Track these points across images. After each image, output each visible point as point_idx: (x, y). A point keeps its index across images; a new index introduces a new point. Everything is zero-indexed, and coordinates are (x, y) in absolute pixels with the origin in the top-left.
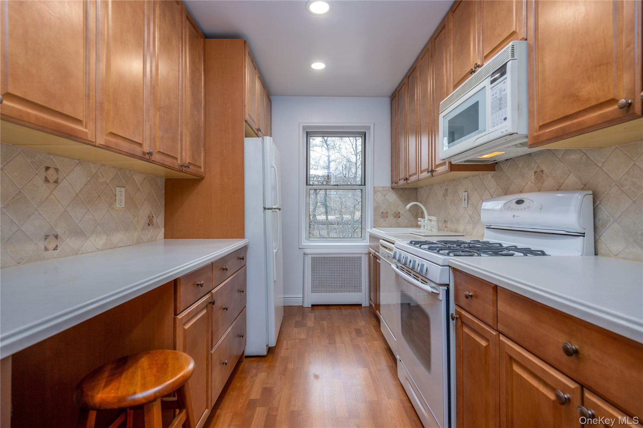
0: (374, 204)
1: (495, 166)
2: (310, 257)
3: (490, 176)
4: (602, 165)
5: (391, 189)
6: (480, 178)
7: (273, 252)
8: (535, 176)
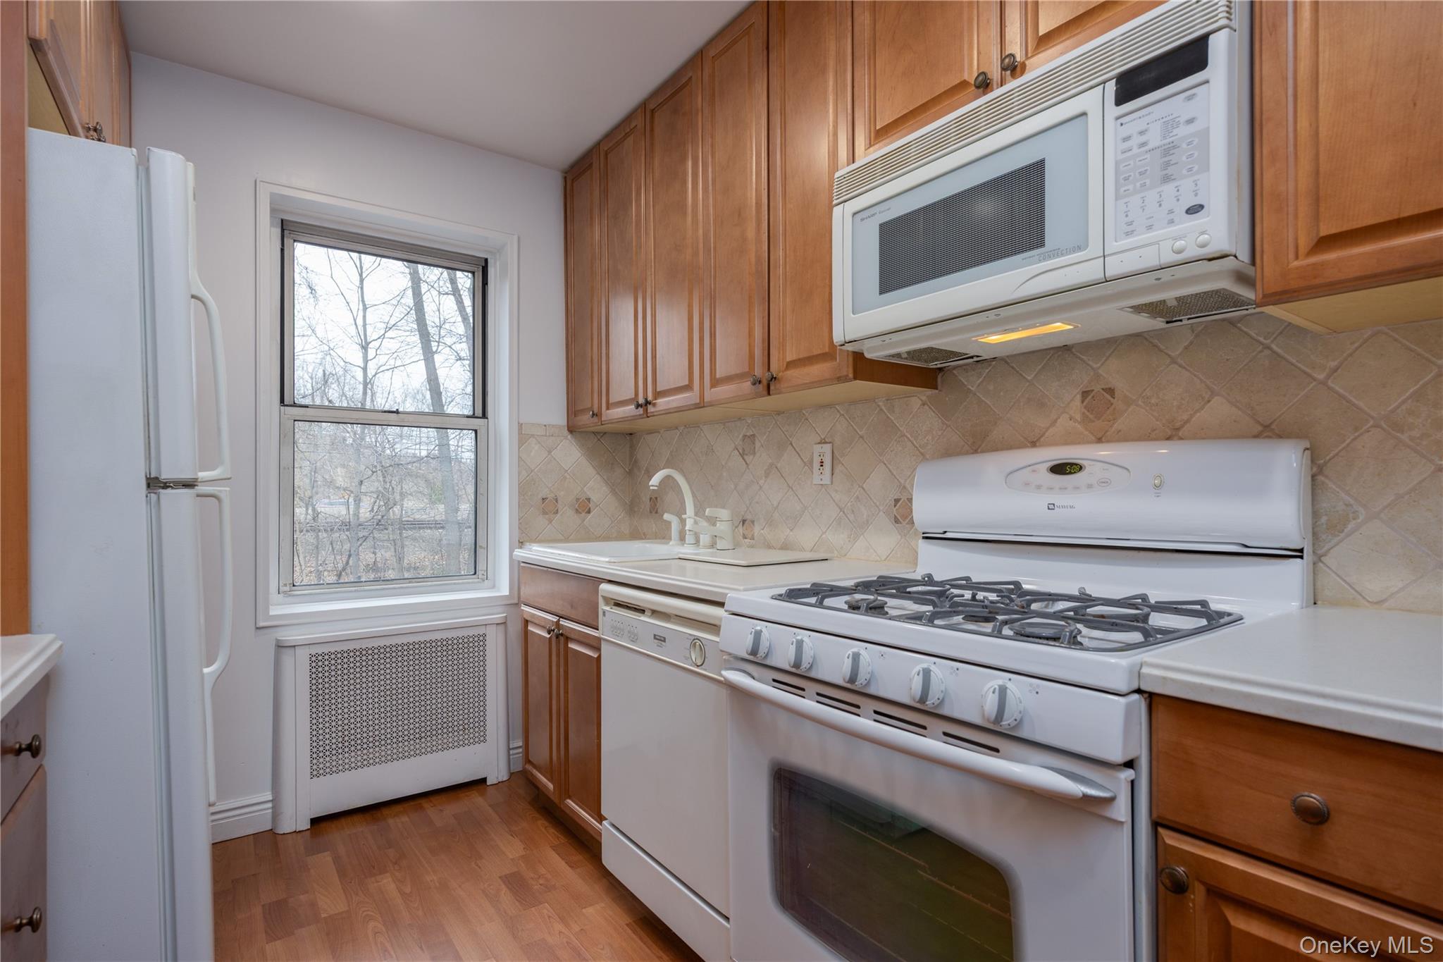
0: (519, 473)
1: (937, 377)
2: (303, 656)
3: (915, 403)
4: (1328, 377)
5: (566, 432)
6: (879, 406)
7: (202, 675)
8: (1085, 404)
